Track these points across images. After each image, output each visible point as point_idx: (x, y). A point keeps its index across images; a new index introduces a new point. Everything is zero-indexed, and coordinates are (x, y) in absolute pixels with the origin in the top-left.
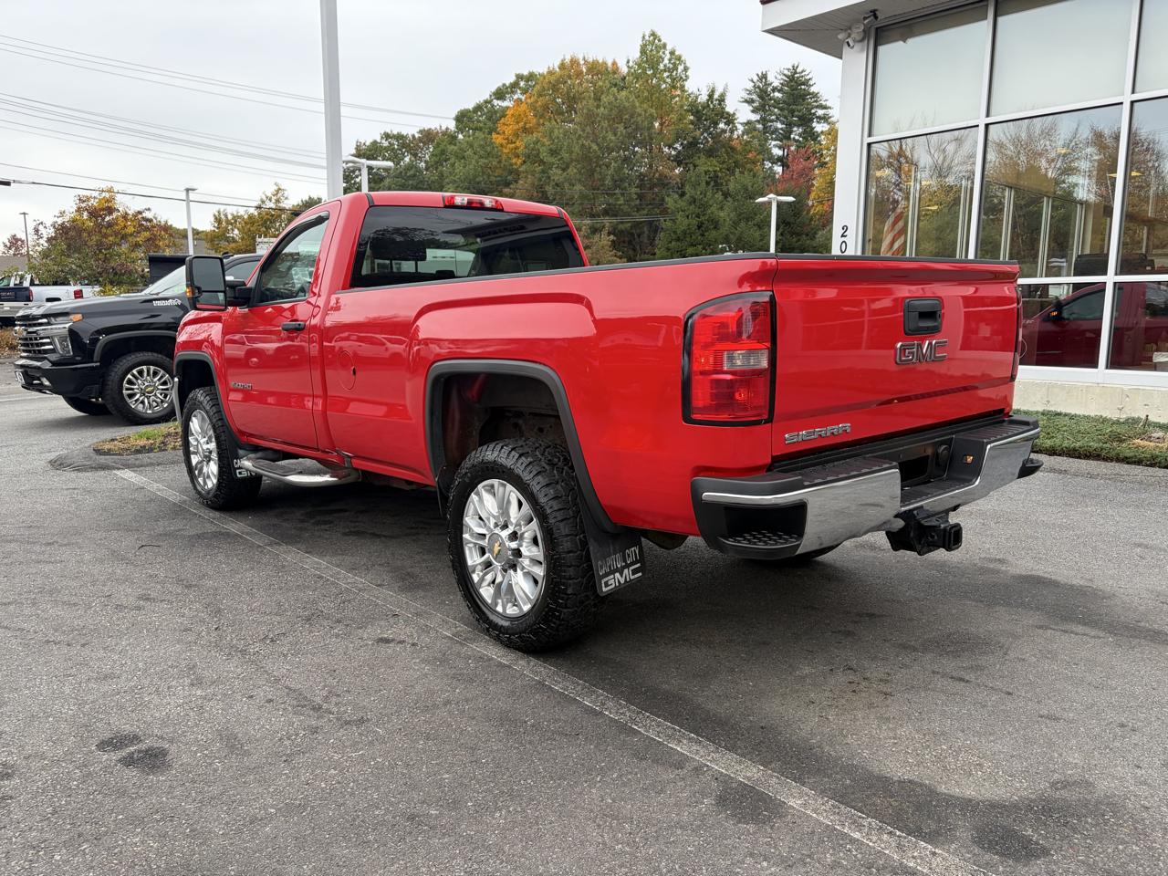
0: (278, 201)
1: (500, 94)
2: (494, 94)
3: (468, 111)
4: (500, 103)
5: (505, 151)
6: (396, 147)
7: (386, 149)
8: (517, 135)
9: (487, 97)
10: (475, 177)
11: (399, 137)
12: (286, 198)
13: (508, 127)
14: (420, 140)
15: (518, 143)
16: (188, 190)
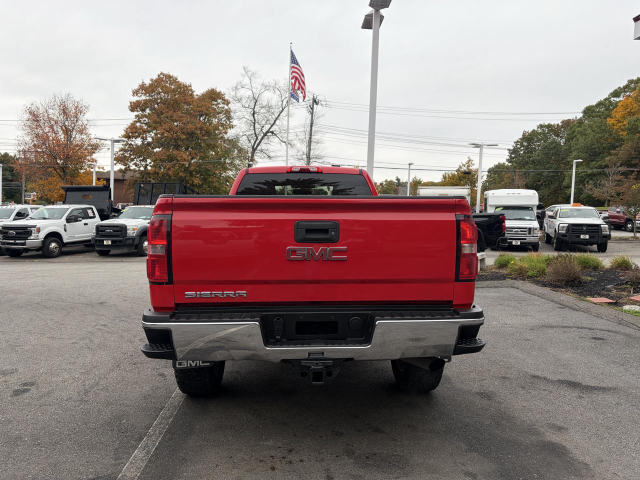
0: (468, 166)
1: (616, 94)
2: (611, 94)
3: (592, 106)
4: (615, 99)
5: (615, 128)
6: (546, 132)
7: (540, 134)
8: (624, 117)
9: (606, 96)
10: (592, 145)
11: (549, 126)
12: (473, 165)
13: (618, 114)
14: (562, 127)
15: (625, 122)
16: (410, 164)
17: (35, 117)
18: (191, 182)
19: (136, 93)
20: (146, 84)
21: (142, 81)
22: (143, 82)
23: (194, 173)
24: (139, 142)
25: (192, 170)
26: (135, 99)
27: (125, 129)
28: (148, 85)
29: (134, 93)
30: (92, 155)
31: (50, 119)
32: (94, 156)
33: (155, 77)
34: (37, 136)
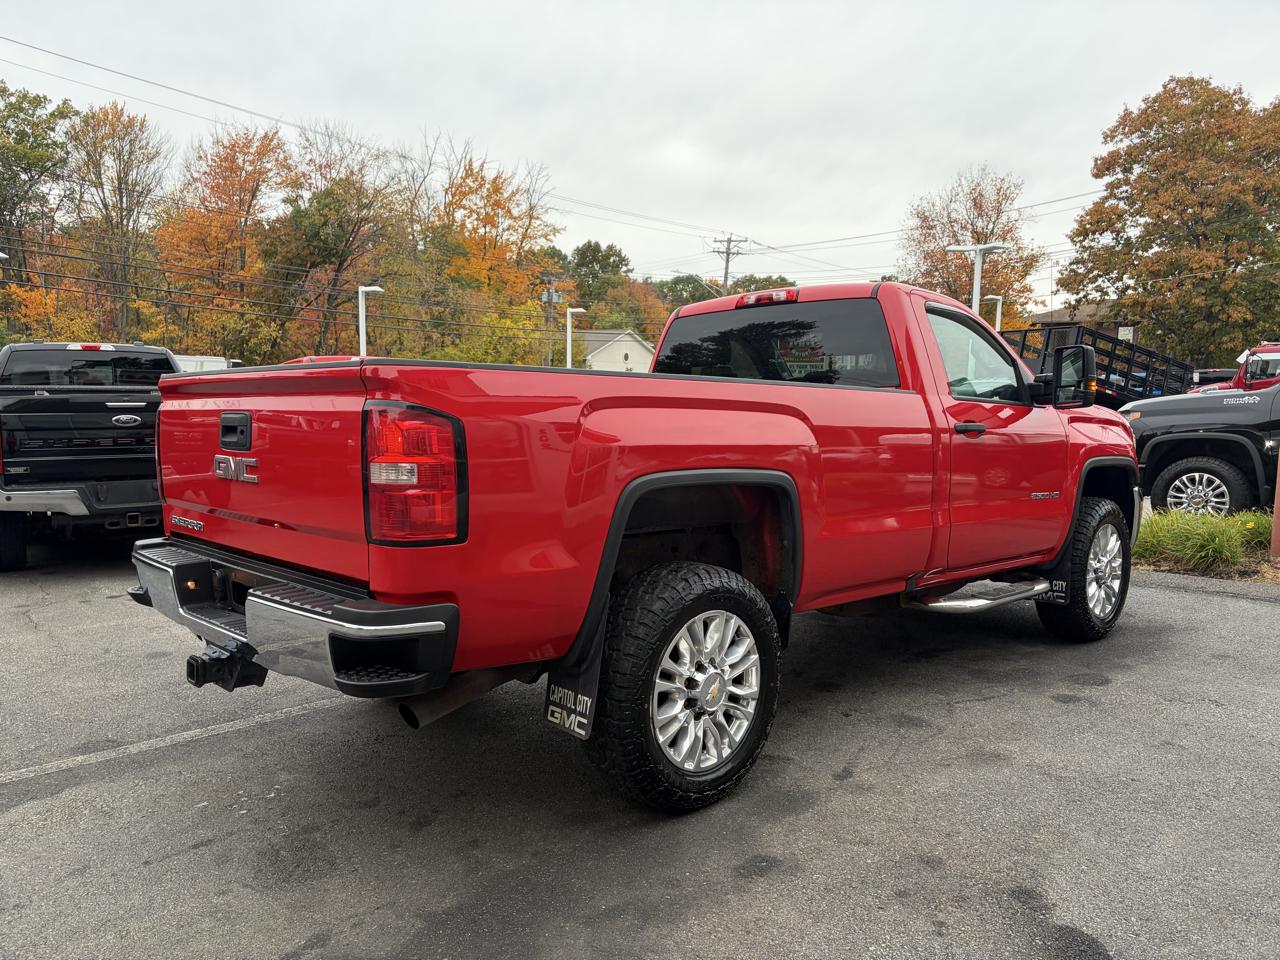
17: (926, 222)
18: (1223, 317)
19: (1109, 136)
20: (1131, 113)
21: (1124, 107)
22: (1126, 110)
23: (1234, 295)
24: (1107, 239)
25: (1228, 290)
26: (1104, 150)
27: (1078, 218)
28: (1136, 112)
29: (1106, 137)
30: (1024, 277)
31: (952, 222)
32: (1029, 280)
33: (1156, 90)
34: (928, 256)
